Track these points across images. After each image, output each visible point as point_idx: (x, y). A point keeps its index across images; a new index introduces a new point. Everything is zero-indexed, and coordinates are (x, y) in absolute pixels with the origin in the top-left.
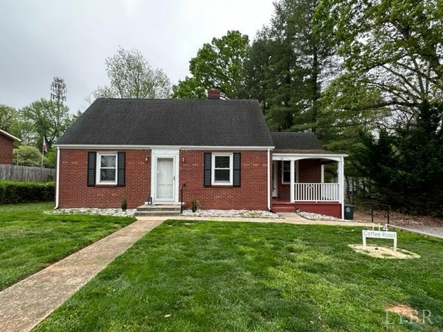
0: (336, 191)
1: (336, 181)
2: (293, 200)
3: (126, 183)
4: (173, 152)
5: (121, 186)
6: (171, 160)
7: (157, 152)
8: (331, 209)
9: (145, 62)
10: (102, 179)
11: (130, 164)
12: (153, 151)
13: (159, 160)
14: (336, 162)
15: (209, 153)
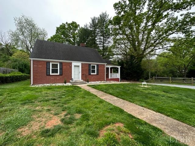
0: (118, 75)
1: (118, 73)
2: (110, 78)
3: (63, 74)
4: (79, 64)
5: (61, 75)
6: (78, 66)
7: (74, 63)
8: (117, 80)
9: (35, 23)
10: (52, 72)
11: (64, 67)
12: (72, 63)
13: (75, 66)
14: (118, 68)
15: (90, 65)
